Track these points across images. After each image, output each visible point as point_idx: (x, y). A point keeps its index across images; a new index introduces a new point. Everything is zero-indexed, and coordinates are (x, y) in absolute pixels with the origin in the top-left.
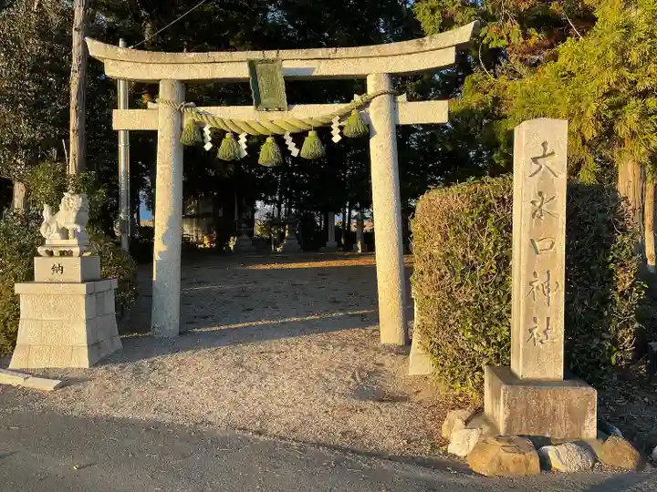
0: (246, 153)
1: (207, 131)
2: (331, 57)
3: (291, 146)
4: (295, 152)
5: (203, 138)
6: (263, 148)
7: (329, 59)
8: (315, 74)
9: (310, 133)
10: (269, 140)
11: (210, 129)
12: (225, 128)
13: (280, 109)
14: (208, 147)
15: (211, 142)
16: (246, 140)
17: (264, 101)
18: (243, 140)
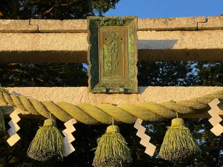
0: (73, 149)
1: (15, 118)
2: (200, 26)
3: (145, 141)
4: (150, 150)
5: (8, 127)
6: (102, 141)
7: (197, 29)
8: (176, 47)
9: (174, 122)
10: (111, 129)
11: (20, 115)
12: (43, 113)
13: (126, 92)
14: (13, 140)
15: (18, 132)
16: (74, 129)
17: (104, 80)
18: (70, 129)
